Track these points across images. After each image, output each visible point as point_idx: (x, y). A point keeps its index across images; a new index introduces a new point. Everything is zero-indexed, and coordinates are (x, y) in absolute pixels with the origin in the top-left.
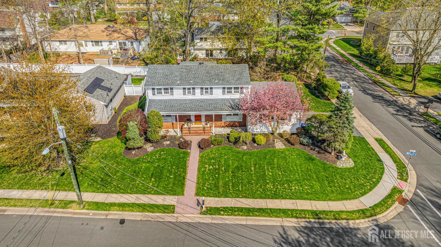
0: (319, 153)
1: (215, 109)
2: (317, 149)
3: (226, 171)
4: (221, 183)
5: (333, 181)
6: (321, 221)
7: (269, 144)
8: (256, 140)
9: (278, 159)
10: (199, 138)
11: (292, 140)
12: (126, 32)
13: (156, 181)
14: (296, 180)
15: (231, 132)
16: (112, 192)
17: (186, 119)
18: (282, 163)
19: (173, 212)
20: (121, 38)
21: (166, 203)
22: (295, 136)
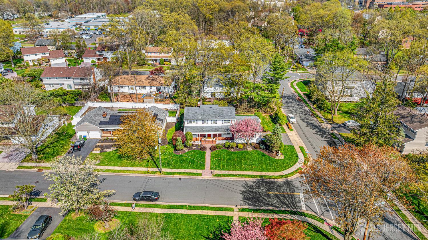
0: (268, 152)
1: (218, 131)
2: (268, 151)
3: (224, 160)
4: (221, 165)
5: (272, 165)
6: (263, 179)
7: (245, 148)
8: (238, 146)
9: (248, 155)
10: (210, 146)
11: (256, 147)
12: (160, 81)
13: (191, 164)
14: (256, 164)
15: (226, 142)
16: (173, 168)
17: (204, 136)
18: (250, 157)
19: (201, 176)
20: (158, 85)
21: (197, 172)
22: (258, 145)
